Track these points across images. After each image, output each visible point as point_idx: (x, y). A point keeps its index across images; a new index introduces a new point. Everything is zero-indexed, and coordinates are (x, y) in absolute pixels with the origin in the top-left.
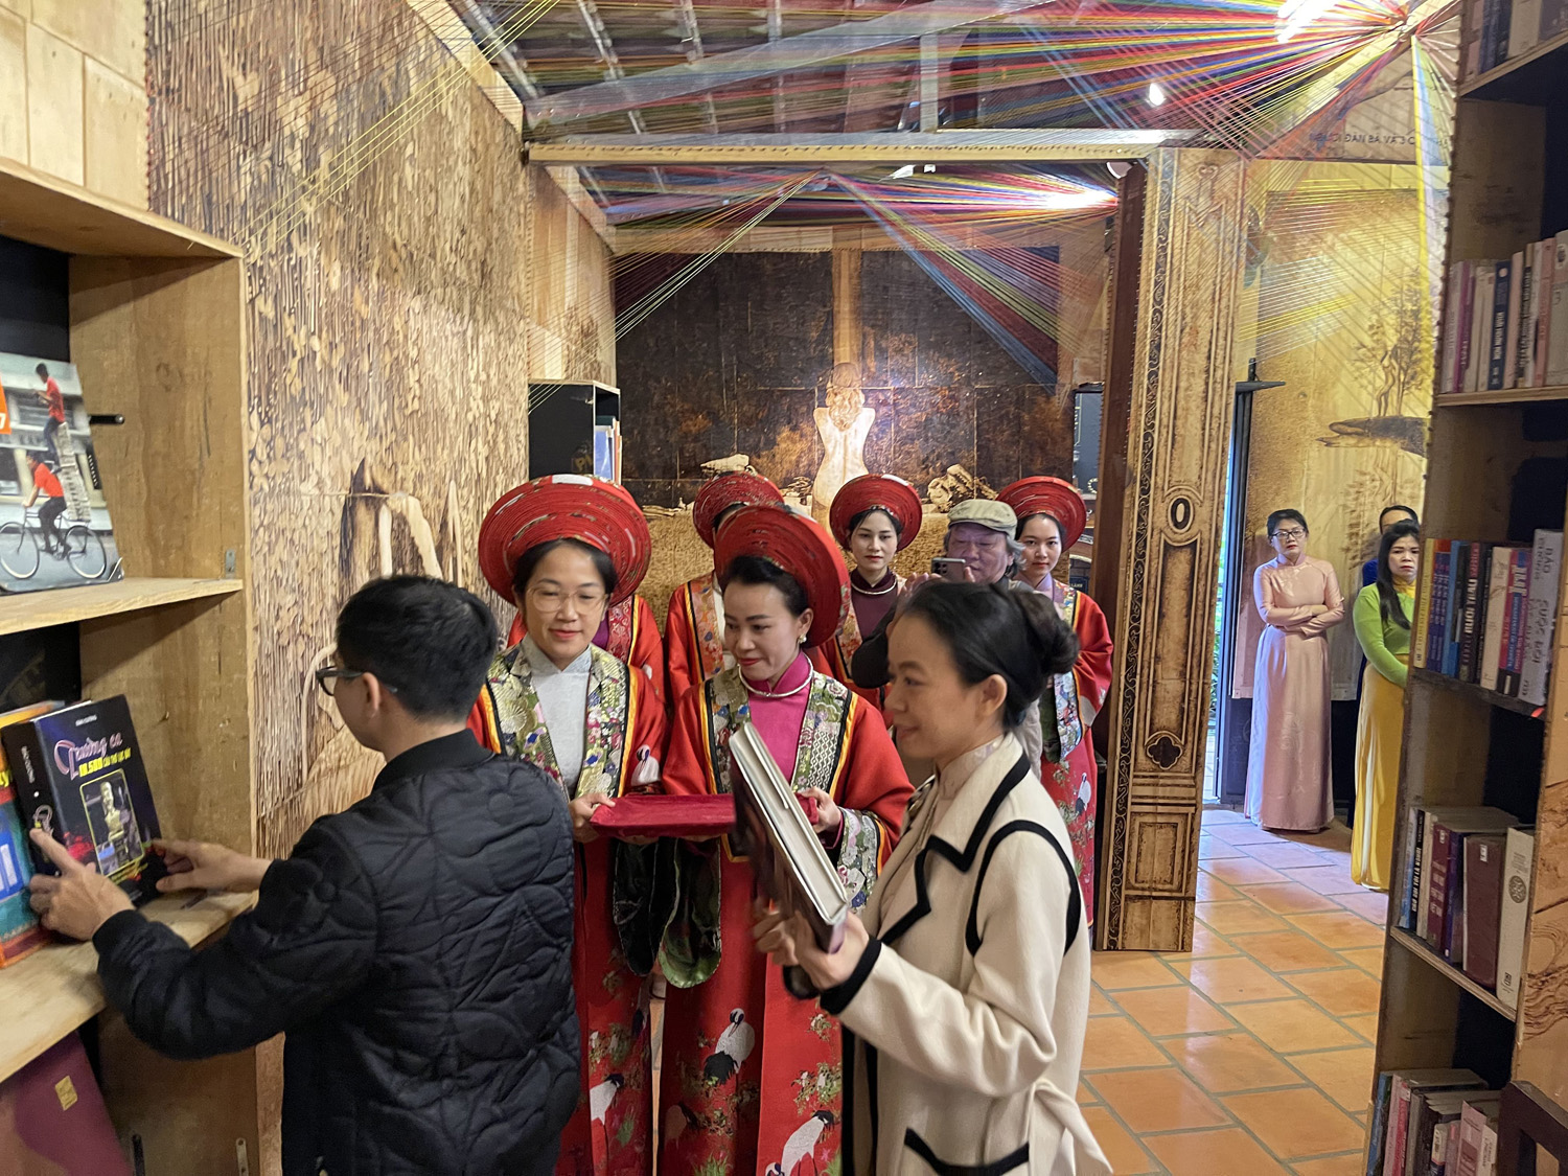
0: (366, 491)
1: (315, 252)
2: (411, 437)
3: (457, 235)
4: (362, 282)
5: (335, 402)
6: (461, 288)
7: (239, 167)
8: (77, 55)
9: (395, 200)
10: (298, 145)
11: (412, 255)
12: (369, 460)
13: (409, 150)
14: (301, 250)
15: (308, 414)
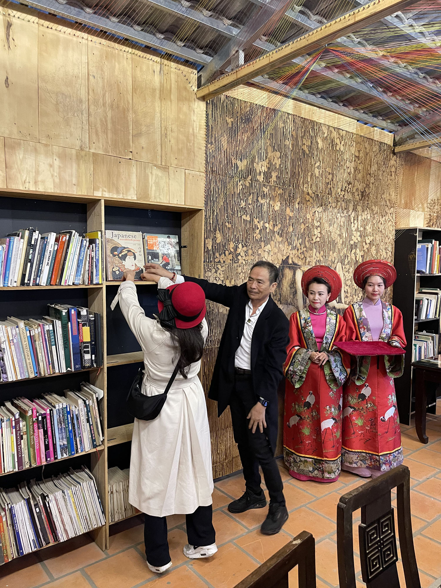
0: (289, 265)
1: (268, 201)
2: (314, 250)
3: (346, 185)
4: (290, 206)
5: (275, 241)
6: (347, 202)
7: (237, 184)
8: (184, 170)
9: (309, 180)
10: (262, 174)
11: (318, 195)
12: (291, 256)
13: (318, 164)
14: (262, 201)
15: (263, 244)
